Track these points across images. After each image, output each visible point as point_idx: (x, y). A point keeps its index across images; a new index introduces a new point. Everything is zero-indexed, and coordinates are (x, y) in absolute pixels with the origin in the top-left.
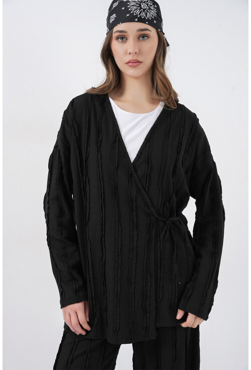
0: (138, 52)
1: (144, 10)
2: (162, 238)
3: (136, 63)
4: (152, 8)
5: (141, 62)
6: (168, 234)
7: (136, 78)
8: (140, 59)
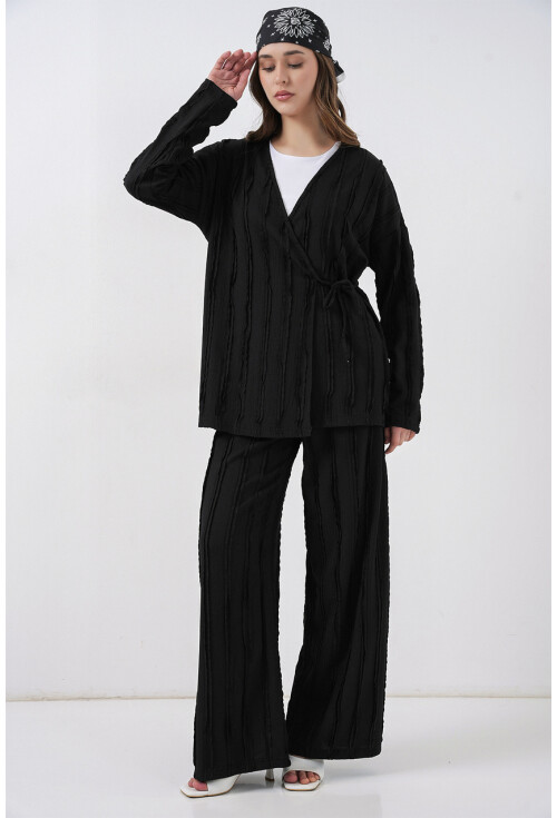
0: (287, 81)
1: (294, 26)
2: (324, 304)
3: (286, 95)
4: (306, 23)
5: (293, 95)
6: (332, 301)
7: (293, 116)
8: (291, 90)
